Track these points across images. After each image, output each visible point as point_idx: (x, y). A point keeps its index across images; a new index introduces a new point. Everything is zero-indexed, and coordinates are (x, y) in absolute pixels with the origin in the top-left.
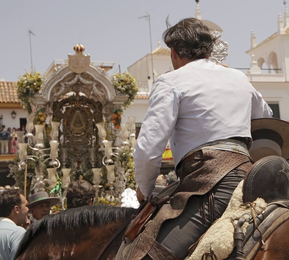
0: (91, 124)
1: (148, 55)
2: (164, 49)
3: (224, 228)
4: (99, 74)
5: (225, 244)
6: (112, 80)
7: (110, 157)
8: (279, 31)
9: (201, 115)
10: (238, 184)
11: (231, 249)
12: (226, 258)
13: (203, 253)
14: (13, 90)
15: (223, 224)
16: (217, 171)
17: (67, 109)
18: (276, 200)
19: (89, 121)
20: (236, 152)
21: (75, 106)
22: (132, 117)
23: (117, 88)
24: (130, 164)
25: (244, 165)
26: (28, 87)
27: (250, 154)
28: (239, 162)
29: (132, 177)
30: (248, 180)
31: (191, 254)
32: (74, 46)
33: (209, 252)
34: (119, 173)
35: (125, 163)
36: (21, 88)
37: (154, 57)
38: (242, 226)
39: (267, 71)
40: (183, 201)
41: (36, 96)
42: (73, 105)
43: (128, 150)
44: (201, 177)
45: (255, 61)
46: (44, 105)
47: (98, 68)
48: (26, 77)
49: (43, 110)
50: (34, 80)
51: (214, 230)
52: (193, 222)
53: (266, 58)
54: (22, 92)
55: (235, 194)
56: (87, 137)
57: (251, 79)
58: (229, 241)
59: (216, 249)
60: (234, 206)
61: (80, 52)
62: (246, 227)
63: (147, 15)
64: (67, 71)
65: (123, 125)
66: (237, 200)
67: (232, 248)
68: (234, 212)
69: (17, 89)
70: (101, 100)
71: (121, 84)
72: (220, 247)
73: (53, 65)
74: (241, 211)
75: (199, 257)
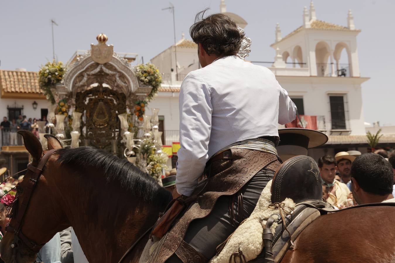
0: (114, 116)
1: (171, 47)
2: (188, 42)
3: (252, 228)
4: (122, 64)
5: (254, 245)
6: (135, 71)
7: (132, 149)
8: (304, 25)
9: (231, 114)
10: (266, 184)
11: (260, 250)
12: (255, 258)
13: (232, 253)
14: (34, 80)
15: (251, 224)
16: (246, 170)
17: (90, 100)
18: (305, 200)
19: (112, 113)
20: (264, 151)
21: (98, 97)
22: (155, 109)
23: (140, 79)
24: (152, 157)
25: (272, 164)
26: (50, 76)
27: (278, 152)
28: (267, 161)
29: (154, 170)
30: (276, 180)
31: (219, 254)
32: (97, 36)
33: (238, 253)
34: (141, 165)
35: (147, 156)
36: (42, 77)
37: (178, 49)
38: (270, 226)
39: (292, 65)
40: (211, 201)
41: (58, 85)
42: (97, 97)
43: (151, 142)
44: (230, 177)
45: (280, 54)
46: (66, 95)
47: (122, 59)
48: (48, 66)
49: (65, 101)
50: (56, 69)
51: (242, 230)
52: (221, 223)
53: (291, 52)
54: (44, 81)
55: (263, 194)
56: (110, 129)
57: (275, 73)
58: (258, 242)
59: (245, 250)
60: (263, 206)
61: (103, 42)
62: (275, 228)
63: (171, 6)
64: (89, 61)
65: (146, 117)
66: (266, 201)
67: (261, 248)
68: (262, 212)
69: (39, 78)
70: (125, 91)
71: (144, 75)
72: (248, 247)
73: (75, 56)
74: (270, 211)
75: (227, 257)
